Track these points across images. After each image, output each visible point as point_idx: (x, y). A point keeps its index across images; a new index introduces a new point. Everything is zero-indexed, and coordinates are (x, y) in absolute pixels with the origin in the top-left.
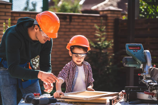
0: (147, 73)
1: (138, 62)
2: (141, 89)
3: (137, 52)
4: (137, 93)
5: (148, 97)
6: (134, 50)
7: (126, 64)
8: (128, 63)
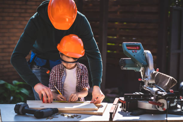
0: (149, 78)
1: (138, 65)
2: (142, 97)
3: (136, 52)
4: (138, 102)
5: (152, 107)
6: (133, 51)
7: (124, 67)
8: (126, 66)
